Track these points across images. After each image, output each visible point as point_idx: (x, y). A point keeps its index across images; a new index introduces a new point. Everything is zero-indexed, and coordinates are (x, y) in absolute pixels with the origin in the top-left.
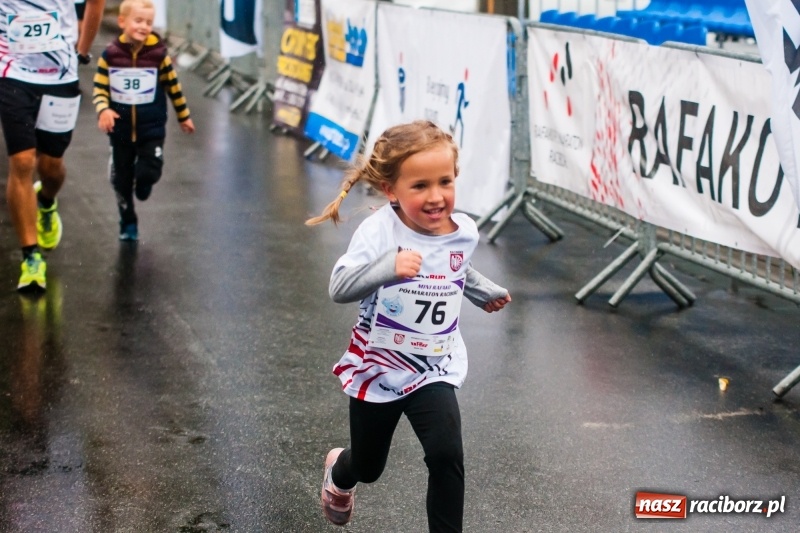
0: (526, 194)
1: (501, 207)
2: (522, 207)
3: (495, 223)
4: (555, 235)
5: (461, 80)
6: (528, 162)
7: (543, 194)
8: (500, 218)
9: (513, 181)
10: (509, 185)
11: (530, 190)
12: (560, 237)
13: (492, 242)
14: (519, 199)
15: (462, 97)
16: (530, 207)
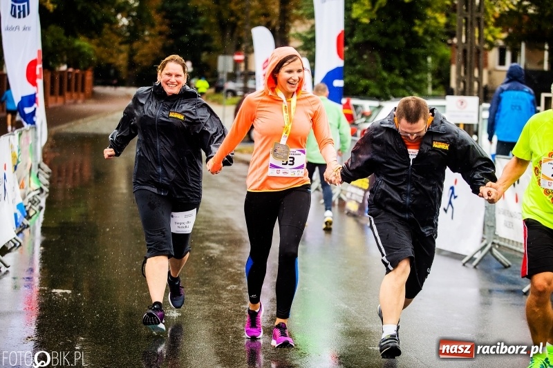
0: (493, 243)
1: (477, 252)
2: (490, 250)
3: (475, 259)
4: (507, 265)
5: (453, 184)
6: (494, 227)
7: (502, 243)
8: (478, 256)
9: (485, 237)
10: (483, 239)
11: (495, 241)
12: (509, 266)
13: (475, 267)
14: (489, 246)
15: (453, 193)
16: (495, 251)
